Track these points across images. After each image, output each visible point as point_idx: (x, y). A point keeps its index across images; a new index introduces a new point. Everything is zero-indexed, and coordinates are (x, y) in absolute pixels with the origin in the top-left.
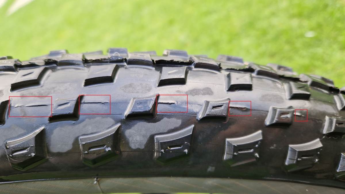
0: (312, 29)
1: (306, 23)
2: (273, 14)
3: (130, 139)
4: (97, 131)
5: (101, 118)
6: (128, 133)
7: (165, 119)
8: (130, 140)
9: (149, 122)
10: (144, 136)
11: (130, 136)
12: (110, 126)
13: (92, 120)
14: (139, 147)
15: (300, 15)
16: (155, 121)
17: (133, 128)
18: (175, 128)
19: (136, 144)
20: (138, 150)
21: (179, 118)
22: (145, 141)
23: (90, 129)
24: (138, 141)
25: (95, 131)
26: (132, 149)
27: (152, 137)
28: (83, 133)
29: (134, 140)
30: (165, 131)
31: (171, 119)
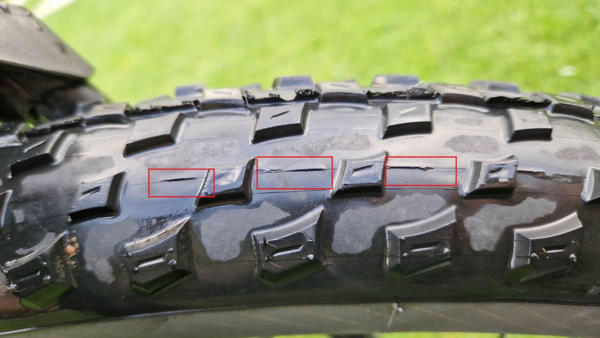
0: (571, 62)
1: (559, 51)
2: (500, 34)
3: (473, 233)
4: (417, 217)
5: (421, 194)
6: (469, 222)
7: (530, 200)
8: (472, 236)
9: (503, 205)
10: (496, 229)
11: (473, 228)
12: (437, 209)
13: (406, 197)
14: (486, 248)
15: (548, 37)
16: (513, 203)
17: (477, 214)
18: (545, 215)
19: (481, 242)
20: (484, 253)
21: (551, 199)
22: (495, 237)
23: (403, 214)
24: (485, 237)
25: (412, 217)
26: (474, 251)
27: (509, 232)
28: (393, 221)
29: (478, 236)
30: (531, 221)
31: (539, 200)
